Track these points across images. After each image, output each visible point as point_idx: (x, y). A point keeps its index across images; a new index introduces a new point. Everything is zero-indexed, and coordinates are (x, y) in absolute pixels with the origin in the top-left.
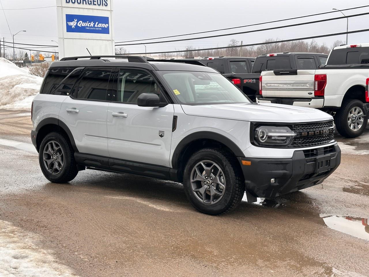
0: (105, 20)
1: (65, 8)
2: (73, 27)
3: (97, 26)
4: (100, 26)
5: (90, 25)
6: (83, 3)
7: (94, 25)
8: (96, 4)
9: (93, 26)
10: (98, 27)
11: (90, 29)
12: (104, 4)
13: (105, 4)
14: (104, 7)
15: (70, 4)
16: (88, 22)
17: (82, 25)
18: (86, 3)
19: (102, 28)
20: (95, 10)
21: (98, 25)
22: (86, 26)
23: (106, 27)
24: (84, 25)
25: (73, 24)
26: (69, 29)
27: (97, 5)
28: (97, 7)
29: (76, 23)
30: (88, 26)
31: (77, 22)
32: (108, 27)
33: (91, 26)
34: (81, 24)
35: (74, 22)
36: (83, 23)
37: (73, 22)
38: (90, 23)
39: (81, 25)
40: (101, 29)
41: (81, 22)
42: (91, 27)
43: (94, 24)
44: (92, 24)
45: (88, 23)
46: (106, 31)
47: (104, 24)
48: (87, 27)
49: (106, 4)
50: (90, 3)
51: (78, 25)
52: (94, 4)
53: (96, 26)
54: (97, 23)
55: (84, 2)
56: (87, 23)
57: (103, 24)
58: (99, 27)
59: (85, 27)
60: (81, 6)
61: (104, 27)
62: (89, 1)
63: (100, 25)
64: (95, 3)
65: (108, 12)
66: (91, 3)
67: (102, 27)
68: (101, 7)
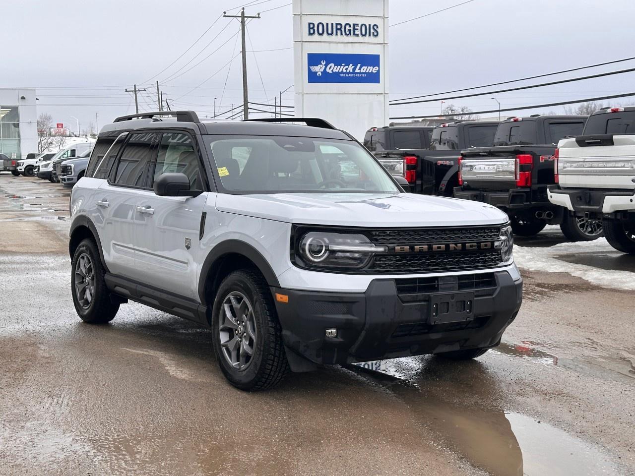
0: (374, 60)
1: (306, 44)
2: (319, 74)
3: (359, 71)
4: (364, 71)
5: (347, 69)
6: (337, 34)
7: (354, 69)
8: (358, 35)
9: (351, 71)
10: (360, 73)
11: (347, 75)
12: (371, 34)
13: (373, 33)
14: (372, 39)
15: (316, 37)
16: (343, 64)
17: (334, 71)
18: (342, 34)
19: (368, 74)
20: (356, 45)
21: (360, 69)
22: (340, 71)
23: (374, 72)
24: (337, 69)
25: (318, 69)
26: (313, 78)
27: (360, 35)
28: (360, 39)
29: (324, 67)
30: (344, 71)
31: (326, 65)
32: (379, 71)
33: (348, 71)
34: (332, 68)
35: (321, 66)
36: (336, 67)
37: (319, 65)
38: (347, 67)
39: (332, 71)
40: (365, 75)
41: (332, 65)
42: (350, 73)
43: (353, 67)
44: (351, 68)
45: (344, 66)
46: (374, 78)
47: (372, 67)
48: (342, 72)
49: (375, 34)
50: (348, 33)
51: (328, 70)
52: (355, 34)
53: (357, 70)
54: (359, 65)
55: (339, 32)
56: (342, 67)
57: (369, 67)
58: (363, 73)
59: (338, 73)
60: (333, 38)
61: (370, 71)
62: (347, 30)
63: (364, 69)
64: (357, 32)
65: (379, 46)
66: (350, 33)
67: (367, 71)
68: (367, 39)
